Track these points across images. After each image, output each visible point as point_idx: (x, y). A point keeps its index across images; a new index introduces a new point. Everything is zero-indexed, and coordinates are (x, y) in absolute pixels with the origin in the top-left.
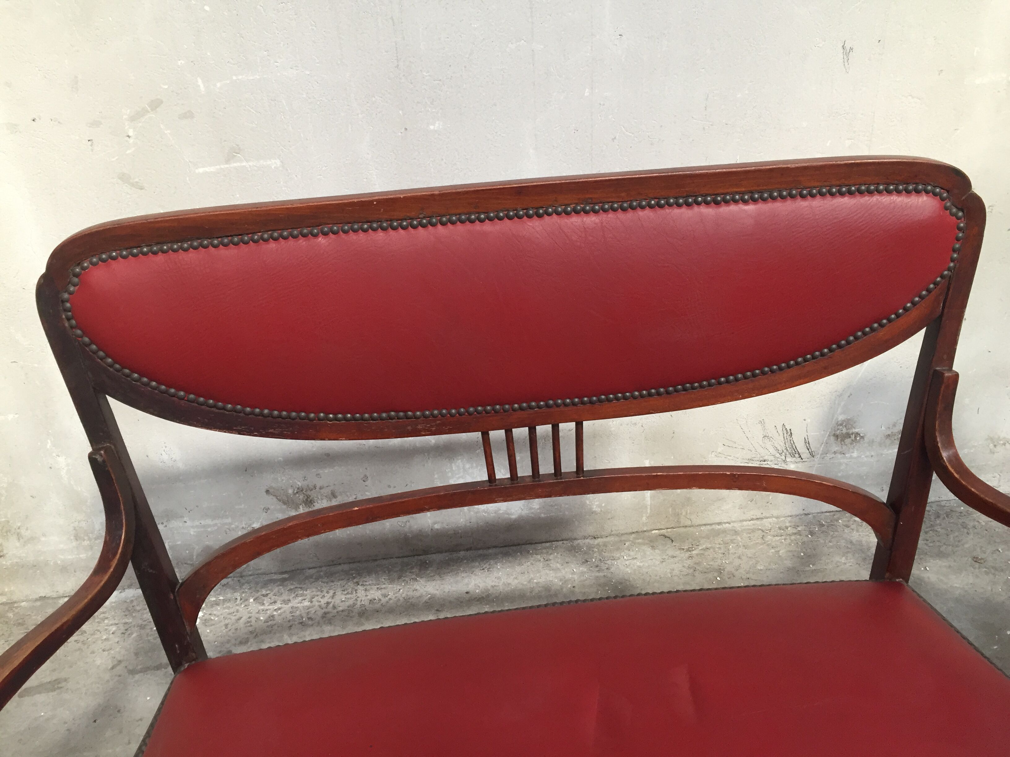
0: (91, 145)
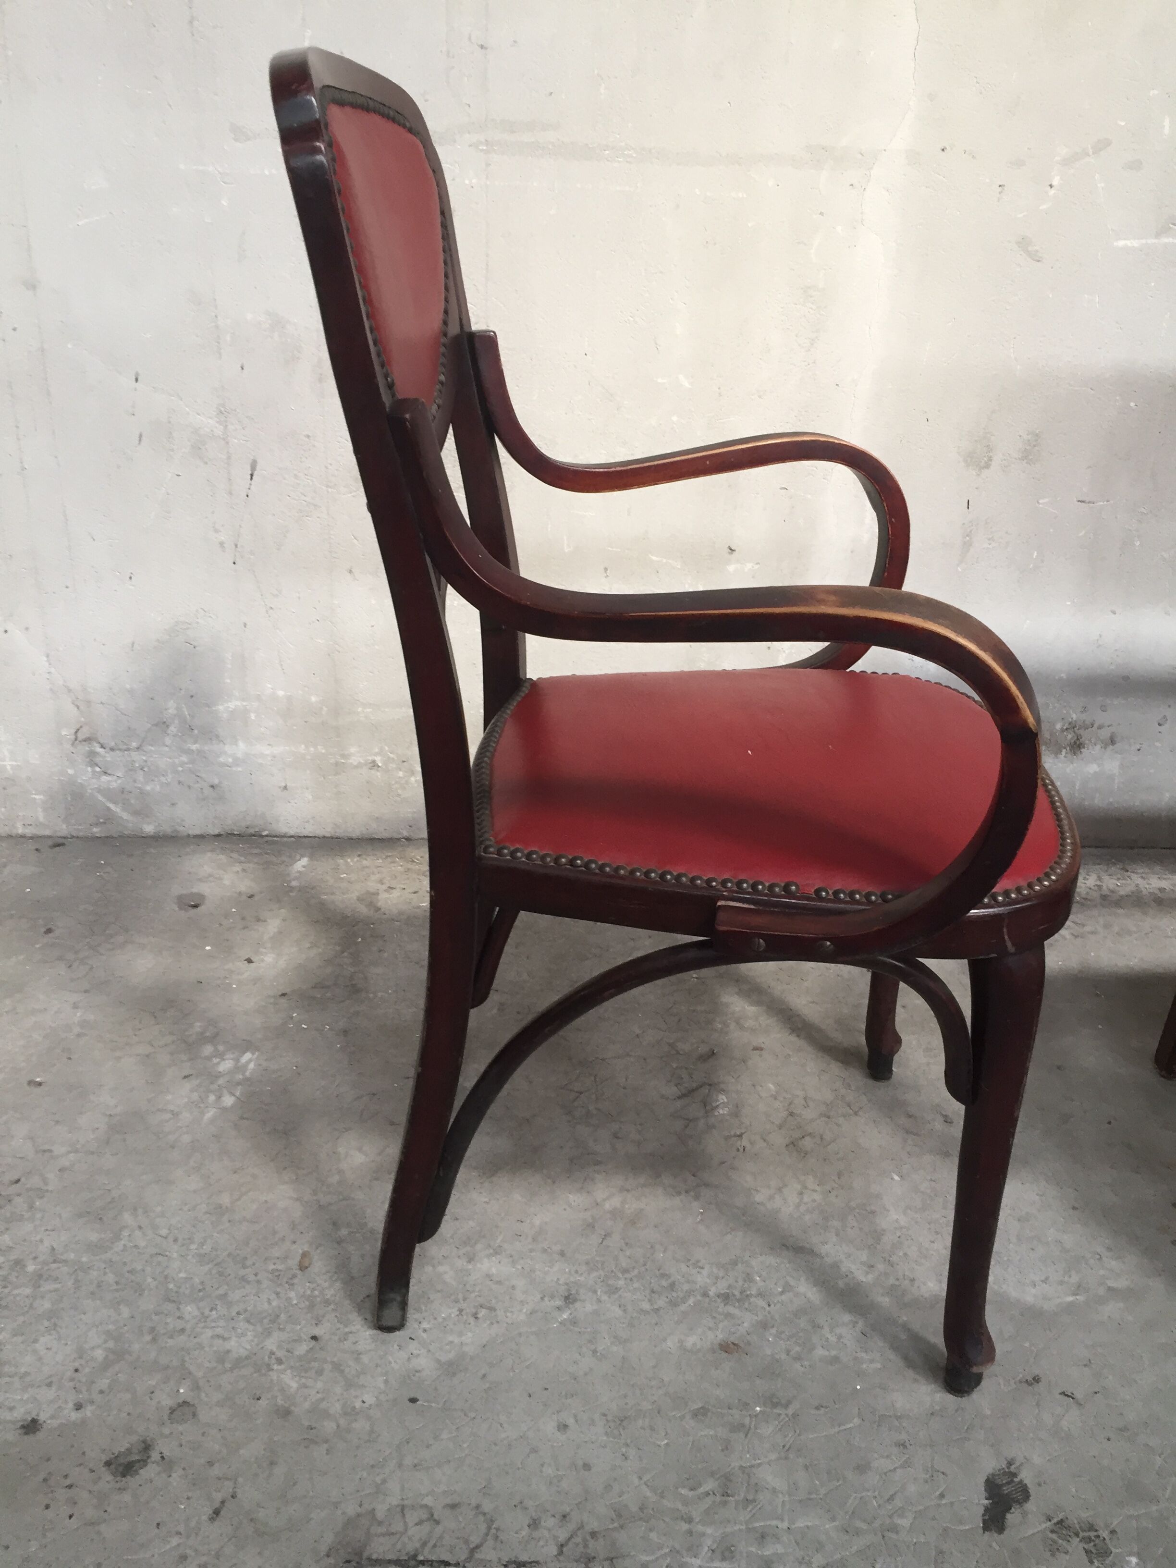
0: (1000, 193)
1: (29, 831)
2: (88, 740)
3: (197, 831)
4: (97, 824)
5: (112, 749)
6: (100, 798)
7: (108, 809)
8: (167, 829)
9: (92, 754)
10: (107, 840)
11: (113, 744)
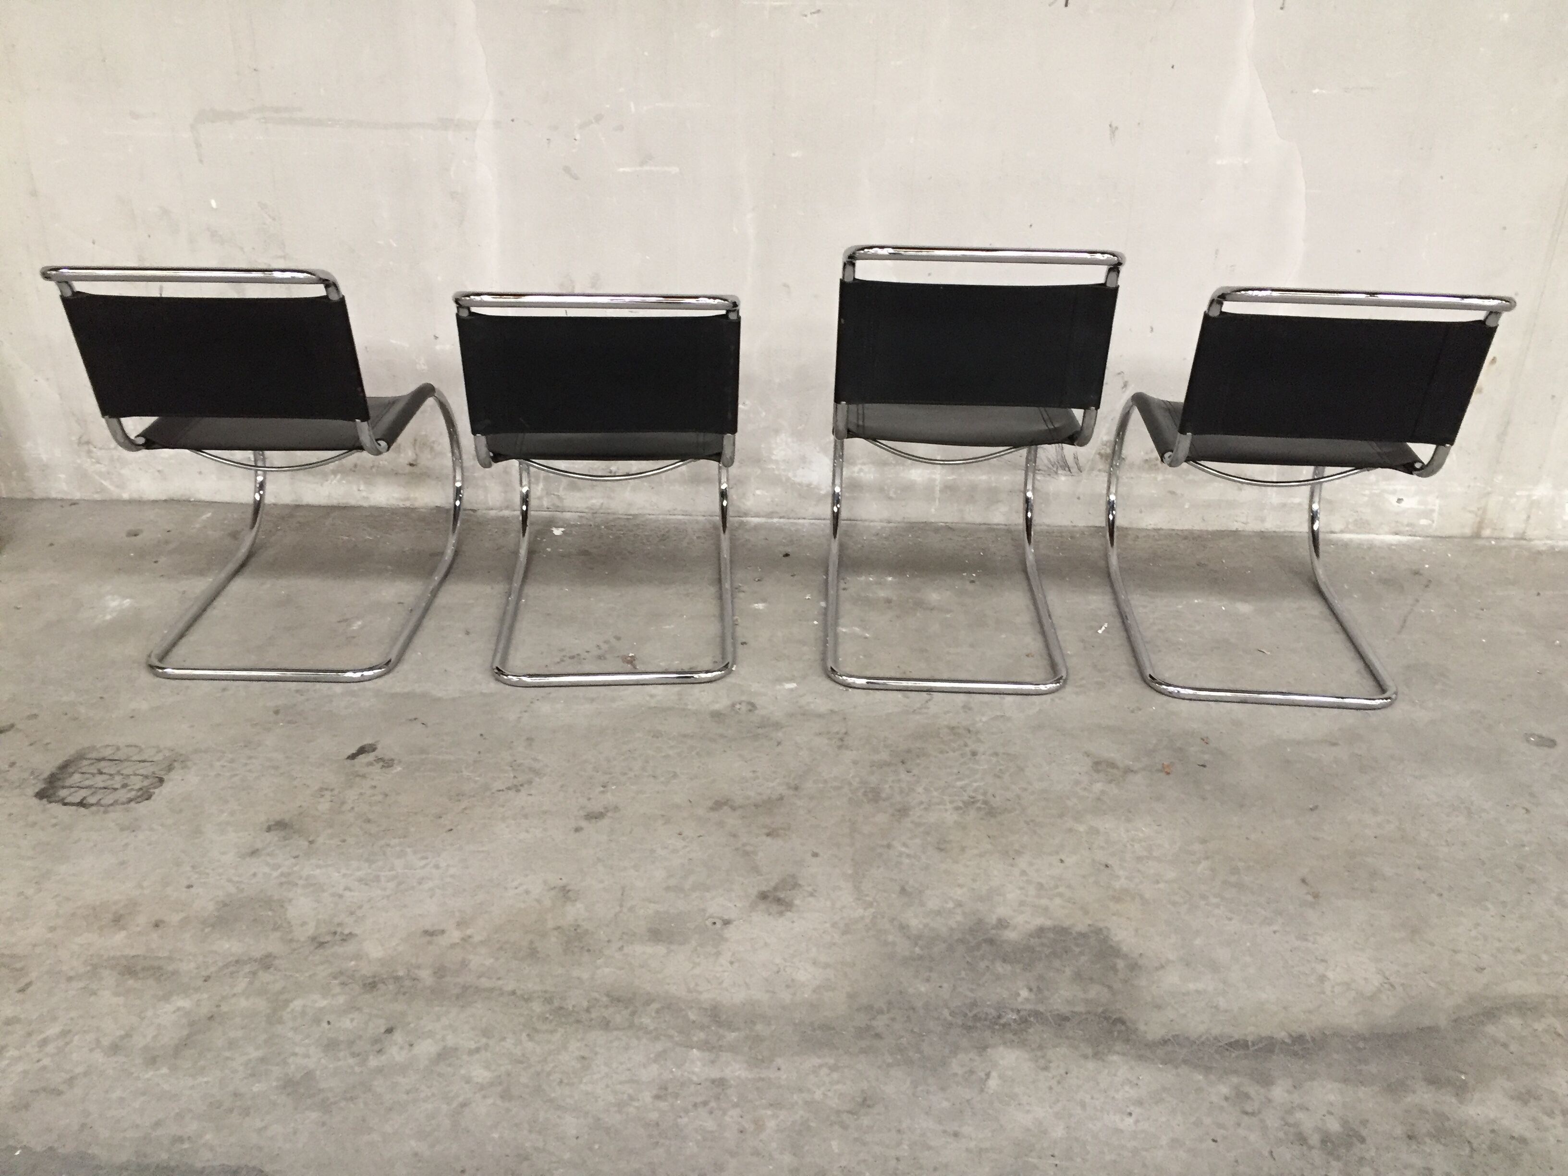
1: (59, 496)
2: (88, 443)
3: (153, 497)
4: (97, 493)
5: (101, 449)
6: (97, 477)
7: (102, 484)
8: (135, 496)
9: (89, 452)
10: (103, 502)
11: (101, 446)
